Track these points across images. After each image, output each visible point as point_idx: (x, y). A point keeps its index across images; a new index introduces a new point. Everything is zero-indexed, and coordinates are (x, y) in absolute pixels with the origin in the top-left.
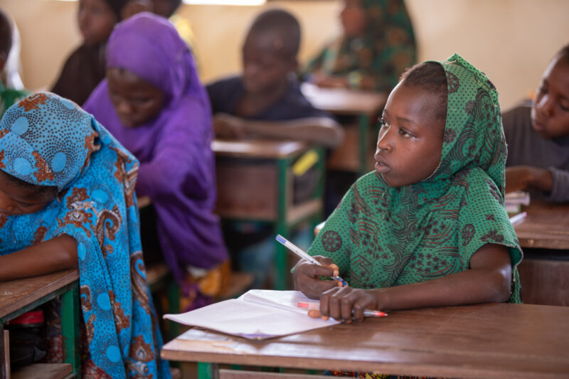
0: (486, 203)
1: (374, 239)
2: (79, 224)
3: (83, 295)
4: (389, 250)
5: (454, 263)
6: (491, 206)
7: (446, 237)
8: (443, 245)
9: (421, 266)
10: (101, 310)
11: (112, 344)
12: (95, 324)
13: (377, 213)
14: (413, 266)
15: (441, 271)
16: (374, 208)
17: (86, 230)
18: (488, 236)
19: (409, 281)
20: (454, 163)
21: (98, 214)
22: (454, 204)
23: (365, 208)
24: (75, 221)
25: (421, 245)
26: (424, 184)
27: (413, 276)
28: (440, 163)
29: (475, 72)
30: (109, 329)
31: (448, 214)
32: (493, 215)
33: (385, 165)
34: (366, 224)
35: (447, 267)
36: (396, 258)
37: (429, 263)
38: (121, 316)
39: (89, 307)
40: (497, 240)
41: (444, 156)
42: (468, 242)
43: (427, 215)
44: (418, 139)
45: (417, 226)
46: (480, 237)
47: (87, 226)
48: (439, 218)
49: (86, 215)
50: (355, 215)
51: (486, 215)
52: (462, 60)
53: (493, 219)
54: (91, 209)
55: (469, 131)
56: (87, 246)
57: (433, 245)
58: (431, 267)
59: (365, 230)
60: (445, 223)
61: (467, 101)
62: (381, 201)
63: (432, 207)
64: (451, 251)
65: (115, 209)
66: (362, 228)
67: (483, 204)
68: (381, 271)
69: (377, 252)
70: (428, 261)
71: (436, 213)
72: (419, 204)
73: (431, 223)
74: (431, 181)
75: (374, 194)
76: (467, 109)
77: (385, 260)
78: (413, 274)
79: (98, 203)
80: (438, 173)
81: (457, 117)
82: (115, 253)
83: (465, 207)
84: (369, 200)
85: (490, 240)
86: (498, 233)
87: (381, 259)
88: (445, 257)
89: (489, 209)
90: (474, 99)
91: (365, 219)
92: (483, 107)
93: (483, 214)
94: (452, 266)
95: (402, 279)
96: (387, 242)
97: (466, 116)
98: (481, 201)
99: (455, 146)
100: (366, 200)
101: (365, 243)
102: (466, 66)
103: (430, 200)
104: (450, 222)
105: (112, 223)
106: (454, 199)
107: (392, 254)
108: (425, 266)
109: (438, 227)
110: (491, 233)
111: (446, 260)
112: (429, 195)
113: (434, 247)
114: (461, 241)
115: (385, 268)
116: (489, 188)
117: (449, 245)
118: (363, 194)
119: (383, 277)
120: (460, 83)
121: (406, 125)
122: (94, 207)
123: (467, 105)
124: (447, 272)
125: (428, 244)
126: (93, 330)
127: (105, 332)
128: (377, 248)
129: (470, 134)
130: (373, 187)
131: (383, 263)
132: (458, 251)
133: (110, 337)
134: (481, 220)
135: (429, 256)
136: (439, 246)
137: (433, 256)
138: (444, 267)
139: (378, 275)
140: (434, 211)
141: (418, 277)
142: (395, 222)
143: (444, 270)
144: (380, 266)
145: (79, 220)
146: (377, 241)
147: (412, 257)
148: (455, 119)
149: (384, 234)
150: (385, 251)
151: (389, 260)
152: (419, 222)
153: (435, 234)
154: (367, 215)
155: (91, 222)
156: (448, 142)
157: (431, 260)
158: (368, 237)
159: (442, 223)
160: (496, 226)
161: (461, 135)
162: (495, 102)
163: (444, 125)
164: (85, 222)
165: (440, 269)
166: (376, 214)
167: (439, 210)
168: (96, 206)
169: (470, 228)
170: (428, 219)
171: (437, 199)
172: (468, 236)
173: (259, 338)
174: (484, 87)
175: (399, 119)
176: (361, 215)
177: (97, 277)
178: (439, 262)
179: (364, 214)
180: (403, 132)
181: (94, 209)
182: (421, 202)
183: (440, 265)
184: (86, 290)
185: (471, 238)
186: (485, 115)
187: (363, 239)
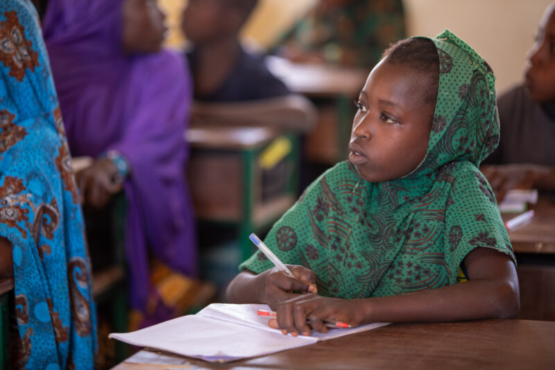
0: (475, 201)
1: (346, 244)
2: (13, 223)
3: (19, 306)
4: (363, 259)
5: (439, 272)
6: (481, 204)
7: (430, 242)
8: (426, 251)
9: (400, 276)
10: (39, 322)
11: (51, 362)
12: (32, 339)
13: (351, 212)
14: (391, 276)
15: (424, 281)
16: (347, 206)
17: (21, 229)
18: (478, 239)
19: (386, 293)
20: (441, 156)
21: (35, 209)
22: (439, 202)
23: (336, 205)
24: (7, 220)
25: (402, 252)
26: (405, 182)
27: (392, 287)
28: (426, 156)
29: (470, 52)
30: (48, 344)
31: (431, 214)
32: (483, 215)
33: (362, 155)
34: (336, 224)
35: (431, 277)
36: (371, 268)
37: (410, 273)
38: (60, 328)
39: (26, 320)
40: (488, 244)
41: (431, 148)
42: (456, 247)
43: (407, 217)
44: (402, 126)
45: (395, 229)
46: (468, 240)
47: (22, 224)
48: (421, 219)
49: (22, 211)
50: (321, 213)
51: (475, 215)
52: (455, 37)
53: (484, 220)
54: (28, 204)
55: (460, 119)
56: (23, 249)
57: (415, 251)
58: (413, 277)
59: (336, 231)
60: (428, 225)
61: (460, 84)
62: (355, 198)
63: (414, 207)
64: (435, 258)
65: (53, 203)
66: (331, 228)
67: (471, 201)
68: (354, 282)
69: (349, 260)
70: (409, 270)
71: (418, 213)
72: (400, 203)
73: (412, 225)
74: (413, 178)
75: (347, 189)
76: (461, 93)
77: (359, 269)
78: (392, 286)
79: (36, 196)
80: (422, 168)
81: (449, 101)
82: (53, 254)
83: (451, 206)
84: (341, 196)
85: (480, 243)
86: (490, 236)
87: (354, 269)
88: (428, 265)
89: (478, 208)
90: (469, 82)
91: (336, 219)
92: (478, 92)
93: (471, 213)
94: (437, 276)
95: (379, 291)
96: (361, 249)
97: (459, 102)
98: (469, 198)
99: (444, 137)
100: (337, 197)
101: (334, 247)
102: (459, 44)
103: (411, 199)
104: (434, 224)
105: (49, 220)
106: (440, 197)
107: (367, 262)
108: (405, 276)
109: (420, 230)
110: (482, 236)
111: (429, 269)
112: (411, 193)
113: (416, 254)
114: (448, 246)
115: (358, 278)
116: (479, 183)
117: (432, 251)
118: (334, 189)
119: (356, 289)
120: (454, 63)
121: (388, 109)
122: (31, 201)
123: (461, 88)
124: (431, 282)
125: (408, 250)
126: (30, 346)
127: (43, 349)
128: (349, 255)
129: (461, 123)
130: (347, 181)
131: (356, 273)
132: (443, 258)
133: (49, 354)
134: (470, 220)
135: (410, 265)
136: (421, 253)
137: (415, 265)
138: (427, 277)
139: (350, 286)
140: (416, 212)
141: (397, 289)
142: (370, 225)
143: (427, 280)
144: (352, 277)
145: (12, 218)
146: (348, 248)
147: (391, 266)
148: (447, 104)
149: (358, 240)
150: (360, 260)
151: (363, 270)
152: (398, 224)
153: (416, 239)
154: (338, 214)
155: (26, 219)
156: (436, 132)
157: (412, 269)
158: (338, 240)
159: (425, 225)
160: (487, 228)
161: (451, 123)
162: (491, 88)
163: (434, 111)
164: (19, 220)
165: (423, 279)
166: (348, 213)
167: (421, 210)
168: (33, 199)
169: (457, 230)
170: (408, 221)
171: (420, 199)
172: (455, 240)
173: (221, 361)
174: (480, 69)
175: (381, 102)
176: (331, 213)
177: (34, 284)
178: (422, 271)
179: (335, 213)
180: (384, 117)
181: (31, 204)
182: (402, 201)
183: (422, 274)
184: (22, 301)
185: (458, 242)
186: (480, 102)
187: (332, 242)
